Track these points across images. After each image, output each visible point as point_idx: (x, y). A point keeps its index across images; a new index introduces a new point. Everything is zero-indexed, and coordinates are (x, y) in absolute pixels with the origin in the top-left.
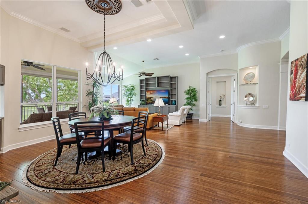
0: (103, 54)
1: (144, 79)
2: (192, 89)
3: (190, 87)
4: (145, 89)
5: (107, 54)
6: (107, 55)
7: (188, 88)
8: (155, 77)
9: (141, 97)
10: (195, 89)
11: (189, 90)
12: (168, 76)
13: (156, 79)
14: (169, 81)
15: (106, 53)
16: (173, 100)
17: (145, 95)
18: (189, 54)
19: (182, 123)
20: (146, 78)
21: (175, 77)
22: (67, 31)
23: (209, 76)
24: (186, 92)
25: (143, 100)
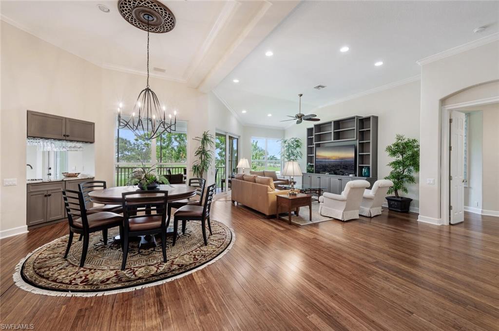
0: (144, 91)
1: (313, 126)
2: (406, 143)
3: (399, 138)
4: (314, 146)
5: (151, 91)
6: (152, 94)
7: (395, 141)
8: (331, 123)
9: (310, 159)
10: (415, 141)
11: (397, 145)
12: (353, 118)
13: (331, 125)
14: (355, 128)
15: (150, 90)
16: (363, 167)
17: (314, 155)
18: (383, 62)
19: (358, 217)
20: (315, 126)
21: (368, 119)
22: (163, 71)
23: (450, 106)
24: (389, 149)
25: (311, 164)
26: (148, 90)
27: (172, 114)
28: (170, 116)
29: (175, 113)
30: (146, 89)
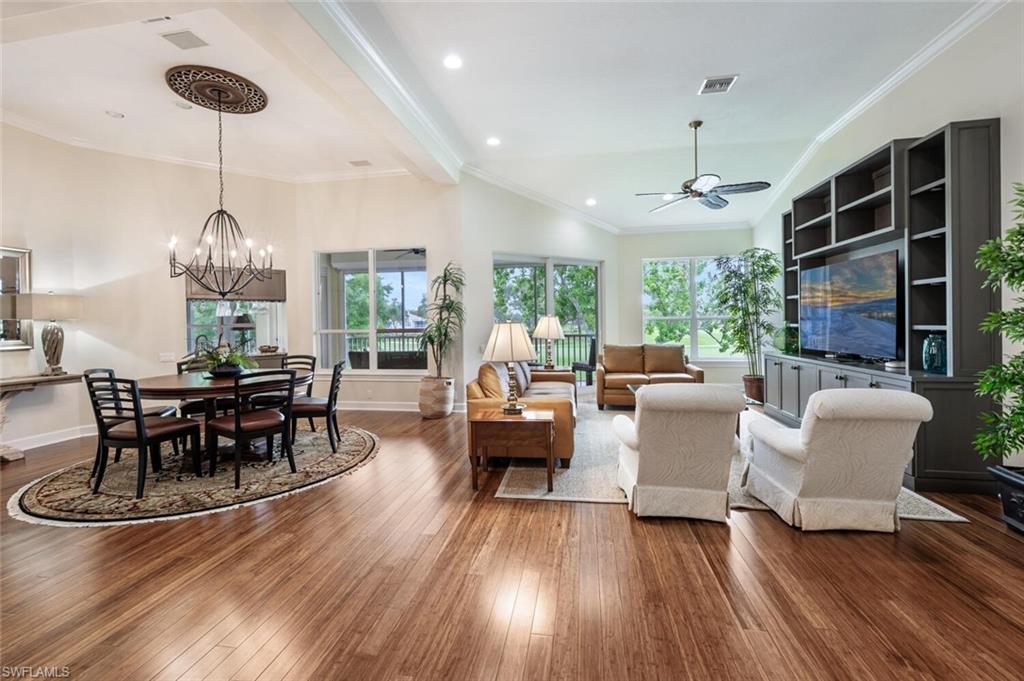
0: (216, 215)
1: (791, 207)
4: (798, 267)
5: (229, 216)
6: (230, 219)
14: (892, 187)
15: (225, 212)
16: (925, 335)
17: (799, 296)
20: (796, 202)
25: (792, 325)
26: (221, 212)
27: (266, 251)
28: (262, 253)
29: (270, 249)
30: (218, 211)
